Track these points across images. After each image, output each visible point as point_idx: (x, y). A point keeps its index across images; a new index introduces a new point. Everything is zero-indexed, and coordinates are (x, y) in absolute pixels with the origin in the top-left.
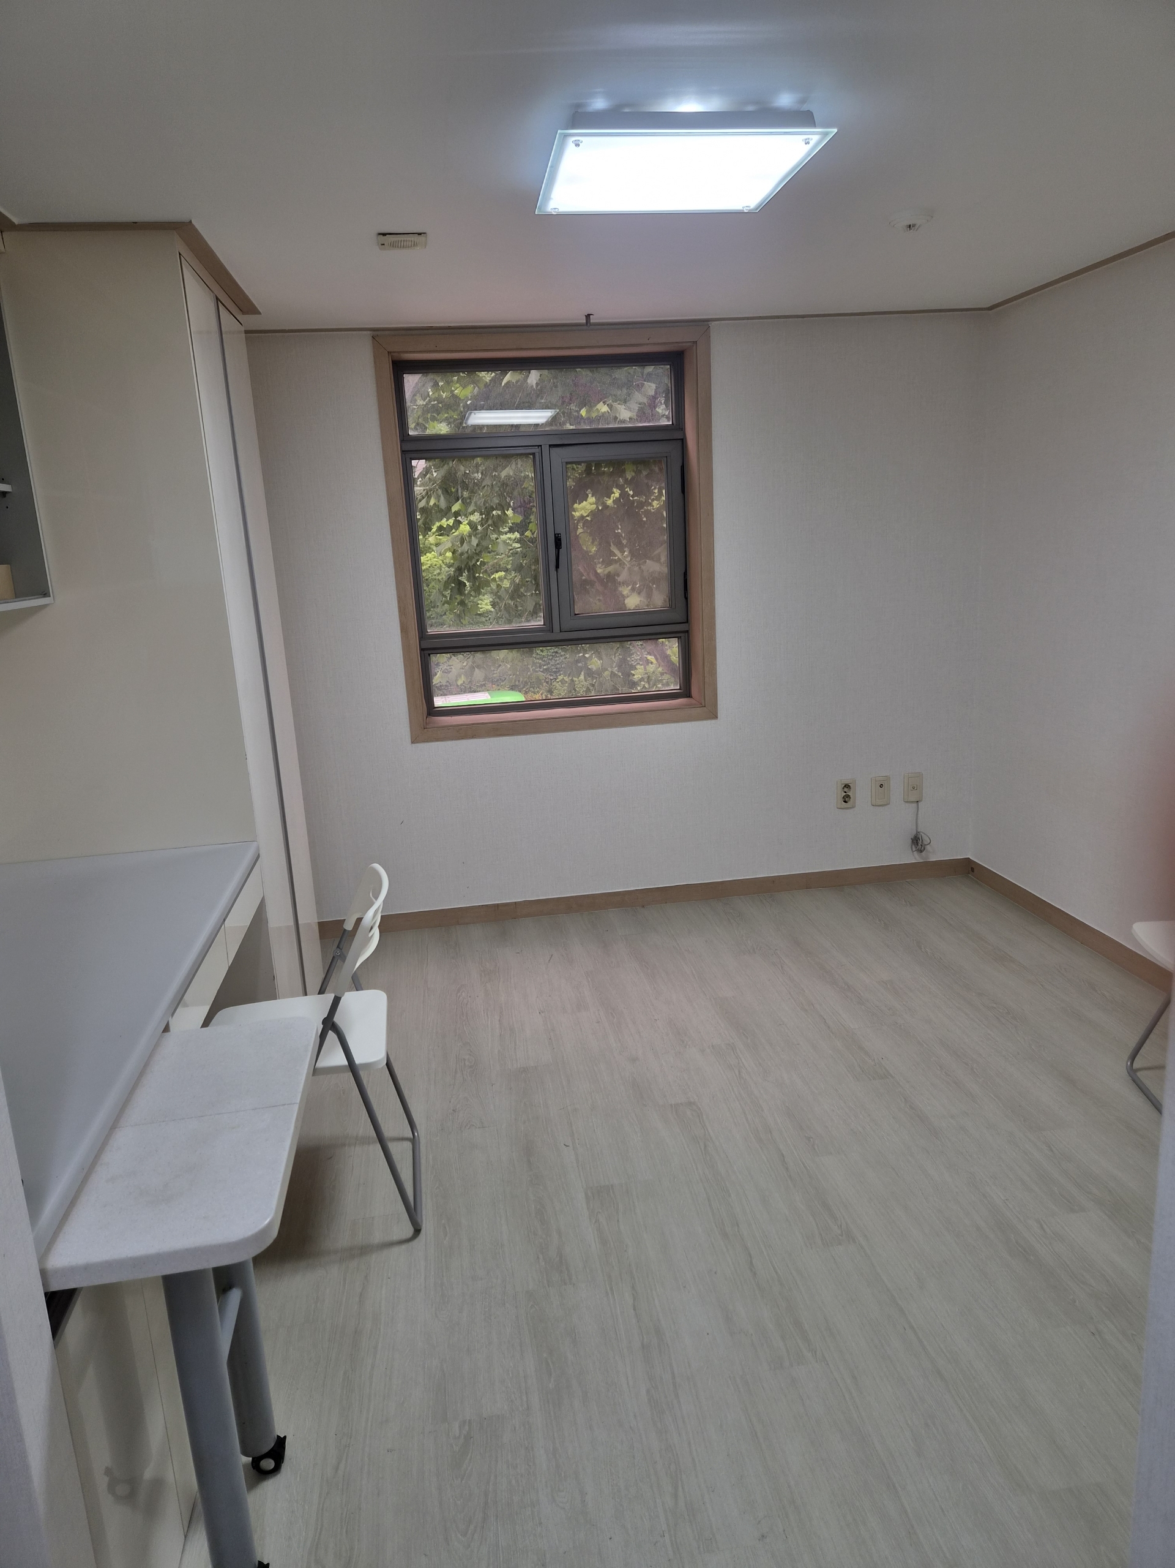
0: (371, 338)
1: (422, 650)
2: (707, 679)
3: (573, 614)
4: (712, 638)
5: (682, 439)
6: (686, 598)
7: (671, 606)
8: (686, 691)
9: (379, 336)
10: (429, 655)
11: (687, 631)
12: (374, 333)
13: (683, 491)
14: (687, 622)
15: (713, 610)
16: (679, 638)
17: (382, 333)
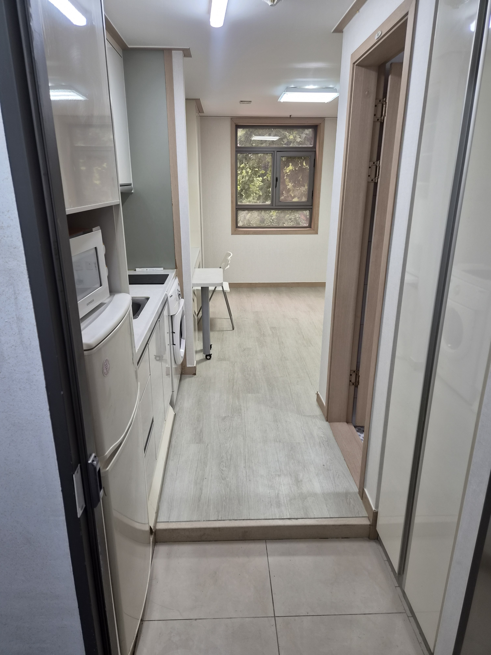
0: (230, 119)
1: (236, 209)
2: (316, 222)
3: (279, 201)
4: (318, 210)
5: (315, 151)
6: (312, 198)
7: (308, 201)
8: (310, 226)
9: (233, 118)
10: (238, 210)
11: (312, 208)
12: (232, 117)
13: (314, 167)
14: (312, 206)
15: (319, 202)
16: (309, 210)
17: (233, 117)
